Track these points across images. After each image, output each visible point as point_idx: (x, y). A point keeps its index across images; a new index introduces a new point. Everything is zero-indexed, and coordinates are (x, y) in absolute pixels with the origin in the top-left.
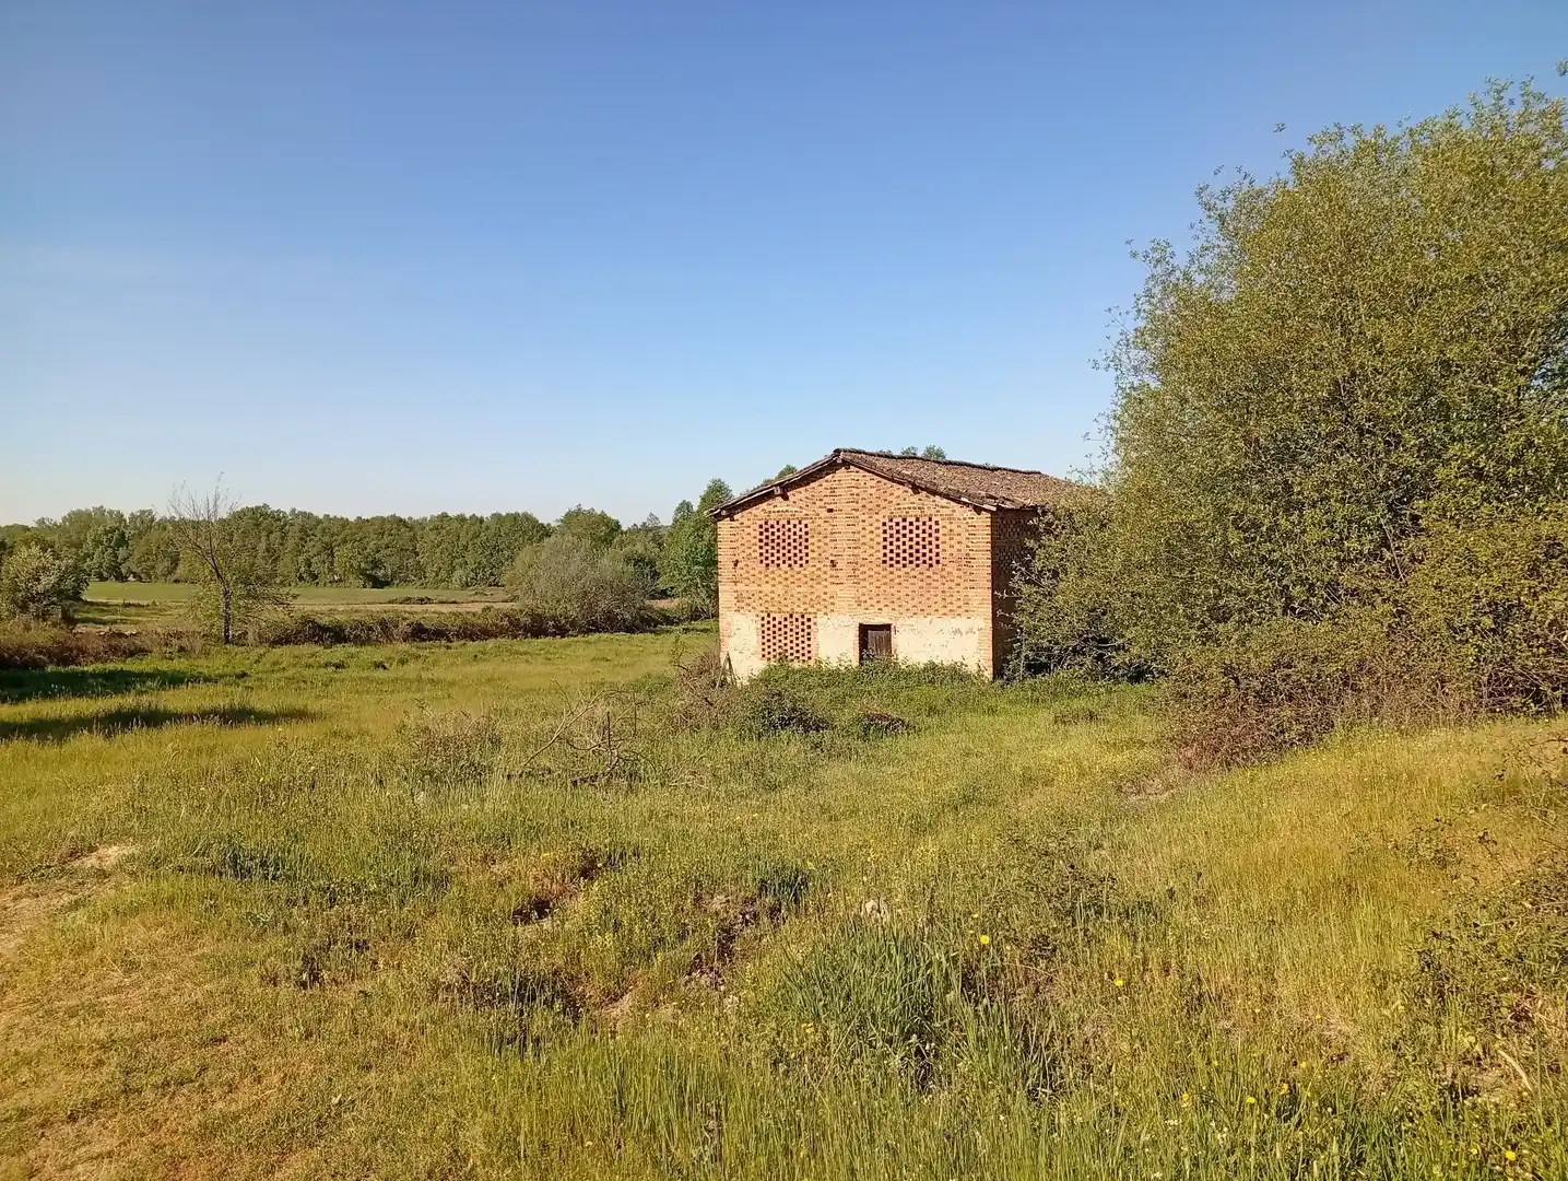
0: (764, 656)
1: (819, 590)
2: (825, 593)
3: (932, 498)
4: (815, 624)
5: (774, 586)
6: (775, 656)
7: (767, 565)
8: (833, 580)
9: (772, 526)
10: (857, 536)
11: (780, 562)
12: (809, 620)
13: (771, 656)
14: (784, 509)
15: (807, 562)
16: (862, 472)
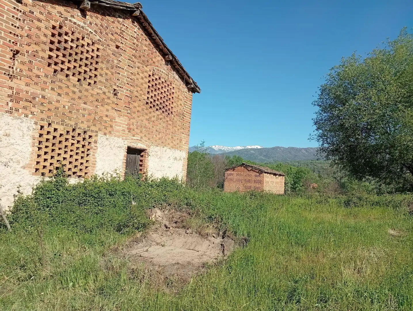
0: (37, 170)
1: (102, 111)
2: (107, 116)
3: (173, 72)
4: (96, 142)
5: (59, 95)
6: (50, 171)
7: (55, 71)
8: (114, 106)
9: (66, 34)
10: (133, 77)
11: (70, 73)
12: (90, 137)
13: (46, 171)
14: (82, 24)
15: (95, 82)
16: (141, 32)
